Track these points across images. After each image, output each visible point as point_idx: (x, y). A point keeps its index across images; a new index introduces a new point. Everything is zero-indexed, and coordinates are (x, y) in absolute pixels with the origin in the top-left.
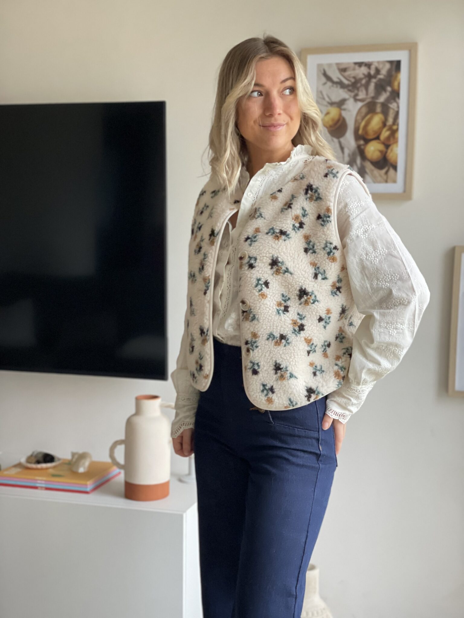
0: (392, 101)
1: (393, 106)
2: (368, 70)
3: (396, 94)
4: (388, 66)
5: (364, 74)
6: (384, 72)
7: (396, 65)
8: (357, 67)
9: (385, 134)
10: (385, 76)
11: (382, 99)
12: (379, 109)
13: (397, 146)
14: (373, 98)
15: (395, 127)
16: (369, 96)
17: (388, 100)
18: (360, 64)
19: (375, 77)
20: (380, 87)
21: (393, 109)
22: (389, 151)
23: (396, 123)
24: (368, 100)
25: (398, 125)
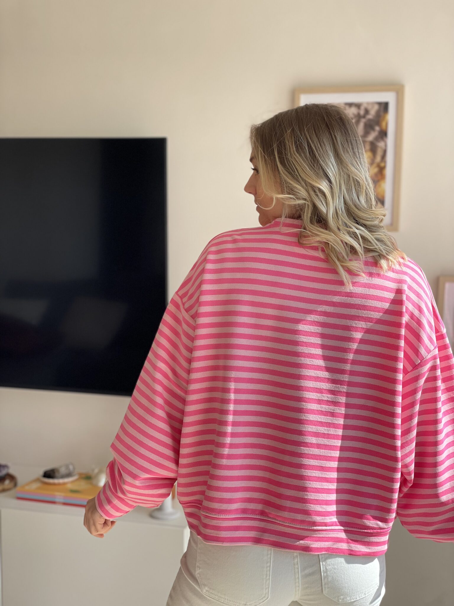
0: (380, 140)
1: (381, 144)
2: (358, 111)
3: (383, 134)
4: (376, 107)
5: (354, 114)
6: (373, 112)
7: (384, 107)
8: (347, 107)
9: (374, 170)
10: (373, 116)
11: (371, 137)
12: (368, 147)
13: (385, 183)
15: (383, 165)
17: (376, 139)
18: (350, 105)
19: (364, 117)
20: (369, 127)
21: (381, 148)
22: (377, 186)
23: (384, 161)
25: (386, 162)
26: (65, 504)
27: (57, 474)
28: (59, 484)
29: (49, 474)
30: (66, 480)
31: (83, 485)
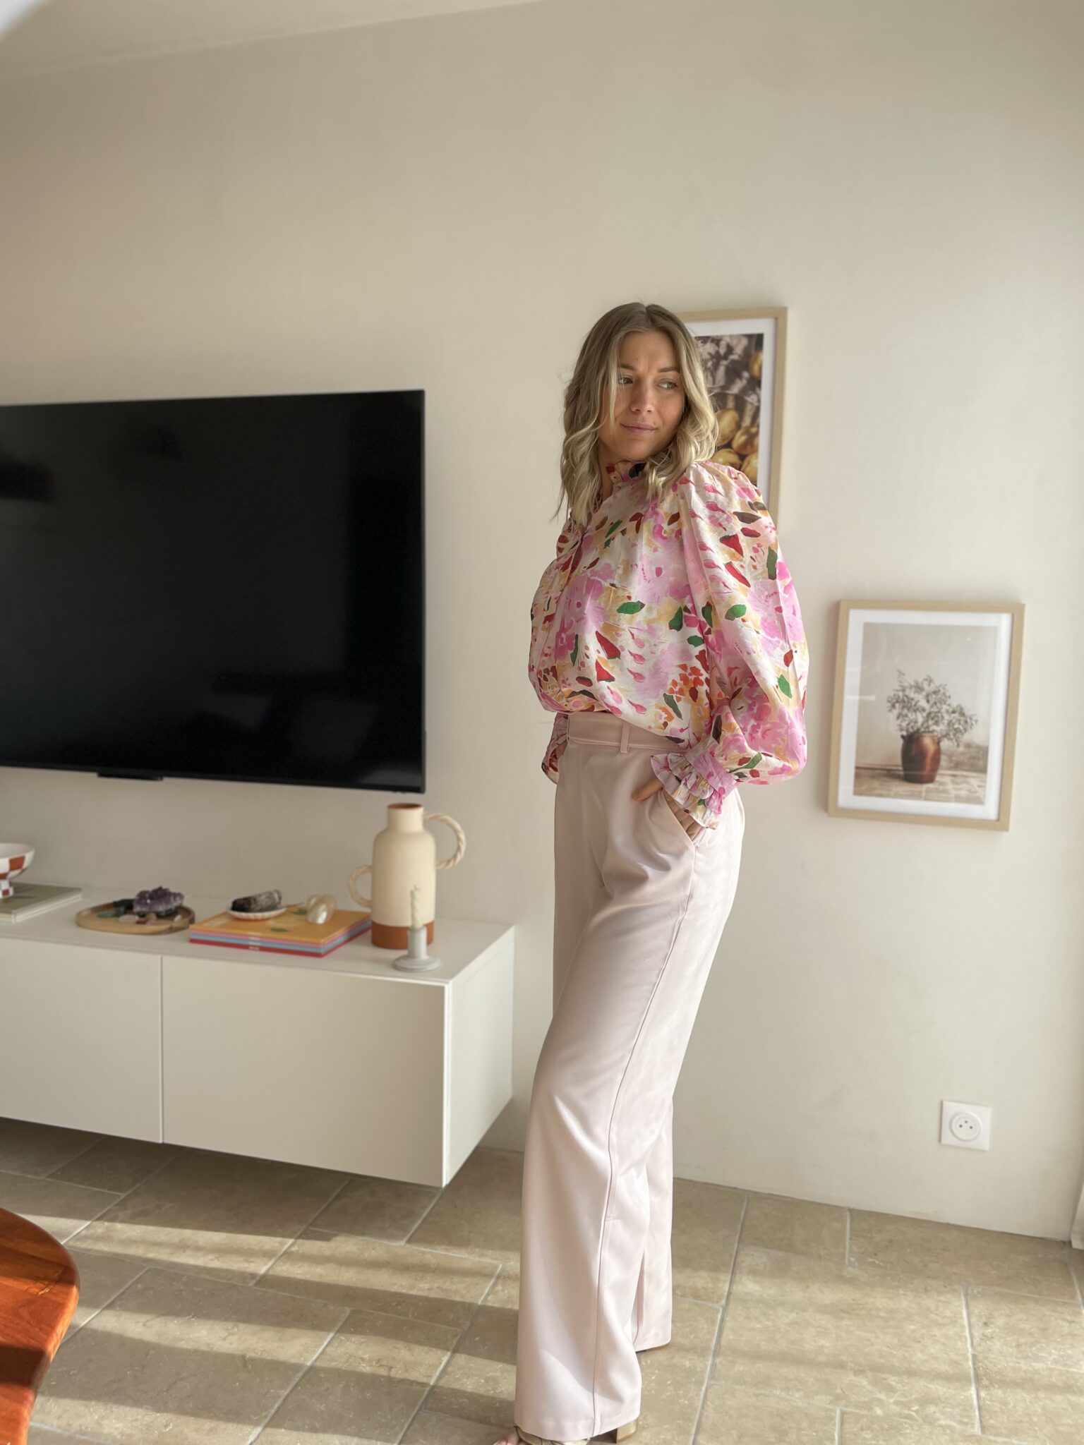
0: (750, 392)
1: (751, 399)
2: (717, 348)
3: (755, 383)
4: (745, 342)
5: (710, 354)
6: (739, 350)
7: (756, 341)
9: (740, 439)
10: (740, 356)
11: (736, 389)
12: (731, 404)
13: (757, 457)
14: (723, 388)
15: (754, 430)
16: (715, 386)
17: (744, 391)
19: (725, 357)
20: (733, 372)
21: (752, 404)
22: (745, 464)
23: (756, 424)
24: (716, 391)
25: (758, 427)
26: (262, 949)
27: (253, 906)
28: (256, 920)
29: (241, 905)
30: (267, 914)
31: (292, 922)
